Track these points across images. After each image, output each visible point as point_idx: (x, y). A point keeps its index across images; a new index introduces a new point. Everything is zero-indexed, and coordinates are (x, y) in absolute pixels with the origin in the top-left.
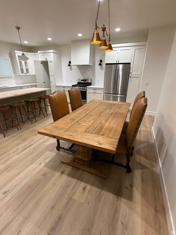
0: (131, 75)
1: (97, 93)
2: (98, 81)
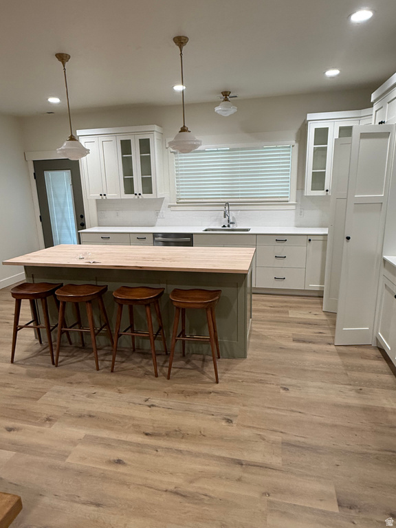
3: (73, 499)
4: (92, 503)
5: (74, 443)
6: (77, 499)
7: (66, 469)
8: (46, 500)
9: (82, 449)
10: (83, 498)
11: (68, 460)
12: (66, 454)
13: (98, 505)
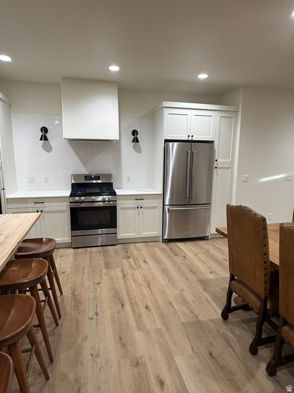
0: (217, 164)
1: (146, 208)
2: (129, 179)
3: (175, 312)
4: (172, 305)
5: (147, 333)
6: (174, 310)
7: (165, 324)
8: (183, 320)
9: (149, 325)
10: (172, 309)
11: (160, 327)
12: (157, 330)
13: (171, 303)
